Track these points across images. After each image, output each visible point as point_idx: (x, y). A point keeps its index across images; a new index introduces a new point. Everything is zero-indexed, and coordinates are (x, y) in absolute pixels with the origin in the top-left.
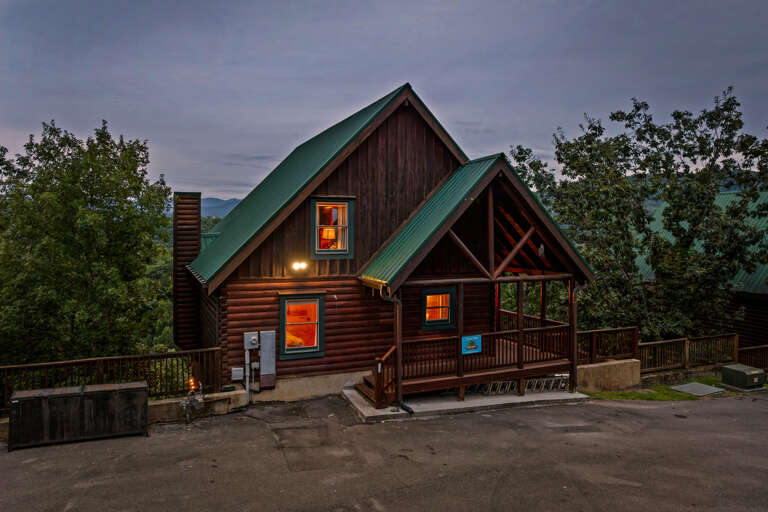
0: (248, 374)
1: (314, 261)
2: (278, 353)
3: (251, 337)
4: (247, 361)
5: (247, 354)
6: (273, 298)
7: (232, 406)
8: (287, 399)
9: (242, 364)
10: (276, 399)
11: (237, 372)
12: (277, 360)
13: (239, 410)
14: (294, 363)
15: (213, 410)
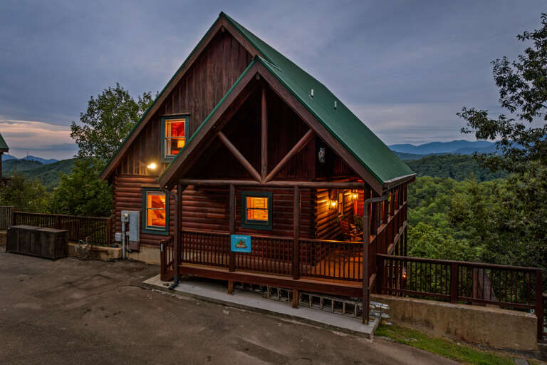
0: (123, 238)
1: (163, 164)
2: (141, 228)
3: (125, 214)
4: (123, 230)
5: (123, 224)
6: (139, 189)
7: (110, 257)
8: (148, 261)
9: (120, 231)
10: (141, 260)
11: (118, 236)
12: (141, 233)
13: (113, 261)
14: (151, 236)
15: (100, 257)
